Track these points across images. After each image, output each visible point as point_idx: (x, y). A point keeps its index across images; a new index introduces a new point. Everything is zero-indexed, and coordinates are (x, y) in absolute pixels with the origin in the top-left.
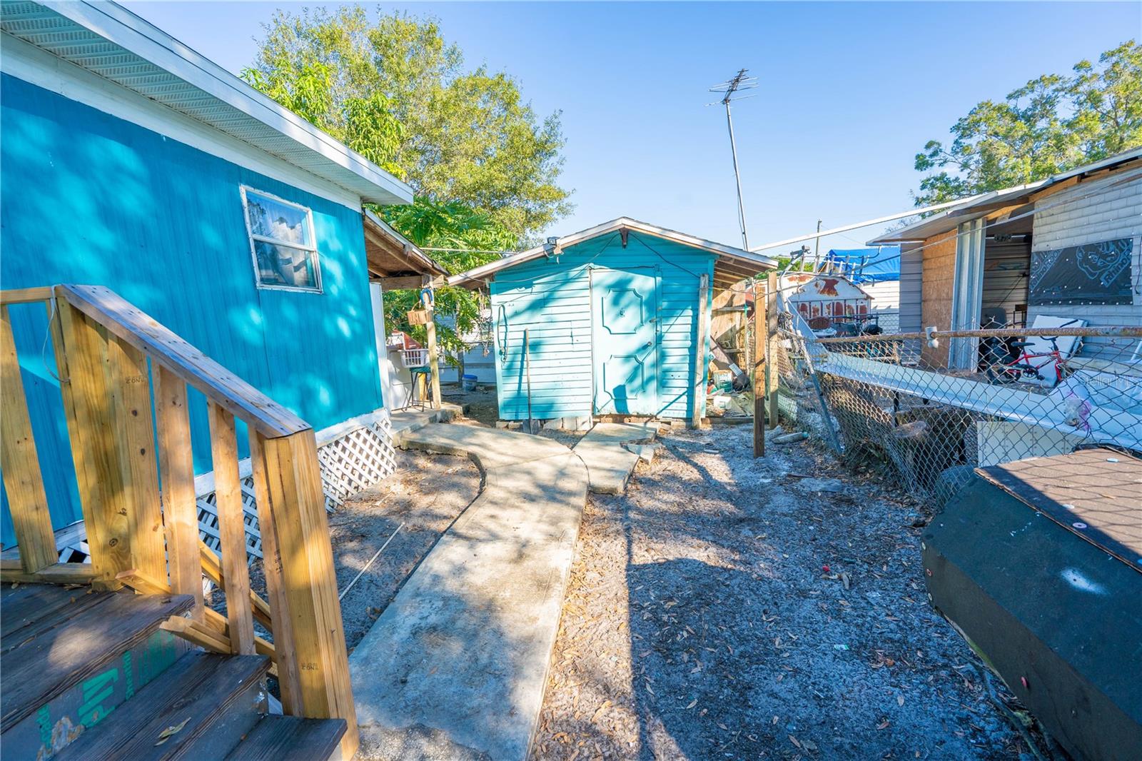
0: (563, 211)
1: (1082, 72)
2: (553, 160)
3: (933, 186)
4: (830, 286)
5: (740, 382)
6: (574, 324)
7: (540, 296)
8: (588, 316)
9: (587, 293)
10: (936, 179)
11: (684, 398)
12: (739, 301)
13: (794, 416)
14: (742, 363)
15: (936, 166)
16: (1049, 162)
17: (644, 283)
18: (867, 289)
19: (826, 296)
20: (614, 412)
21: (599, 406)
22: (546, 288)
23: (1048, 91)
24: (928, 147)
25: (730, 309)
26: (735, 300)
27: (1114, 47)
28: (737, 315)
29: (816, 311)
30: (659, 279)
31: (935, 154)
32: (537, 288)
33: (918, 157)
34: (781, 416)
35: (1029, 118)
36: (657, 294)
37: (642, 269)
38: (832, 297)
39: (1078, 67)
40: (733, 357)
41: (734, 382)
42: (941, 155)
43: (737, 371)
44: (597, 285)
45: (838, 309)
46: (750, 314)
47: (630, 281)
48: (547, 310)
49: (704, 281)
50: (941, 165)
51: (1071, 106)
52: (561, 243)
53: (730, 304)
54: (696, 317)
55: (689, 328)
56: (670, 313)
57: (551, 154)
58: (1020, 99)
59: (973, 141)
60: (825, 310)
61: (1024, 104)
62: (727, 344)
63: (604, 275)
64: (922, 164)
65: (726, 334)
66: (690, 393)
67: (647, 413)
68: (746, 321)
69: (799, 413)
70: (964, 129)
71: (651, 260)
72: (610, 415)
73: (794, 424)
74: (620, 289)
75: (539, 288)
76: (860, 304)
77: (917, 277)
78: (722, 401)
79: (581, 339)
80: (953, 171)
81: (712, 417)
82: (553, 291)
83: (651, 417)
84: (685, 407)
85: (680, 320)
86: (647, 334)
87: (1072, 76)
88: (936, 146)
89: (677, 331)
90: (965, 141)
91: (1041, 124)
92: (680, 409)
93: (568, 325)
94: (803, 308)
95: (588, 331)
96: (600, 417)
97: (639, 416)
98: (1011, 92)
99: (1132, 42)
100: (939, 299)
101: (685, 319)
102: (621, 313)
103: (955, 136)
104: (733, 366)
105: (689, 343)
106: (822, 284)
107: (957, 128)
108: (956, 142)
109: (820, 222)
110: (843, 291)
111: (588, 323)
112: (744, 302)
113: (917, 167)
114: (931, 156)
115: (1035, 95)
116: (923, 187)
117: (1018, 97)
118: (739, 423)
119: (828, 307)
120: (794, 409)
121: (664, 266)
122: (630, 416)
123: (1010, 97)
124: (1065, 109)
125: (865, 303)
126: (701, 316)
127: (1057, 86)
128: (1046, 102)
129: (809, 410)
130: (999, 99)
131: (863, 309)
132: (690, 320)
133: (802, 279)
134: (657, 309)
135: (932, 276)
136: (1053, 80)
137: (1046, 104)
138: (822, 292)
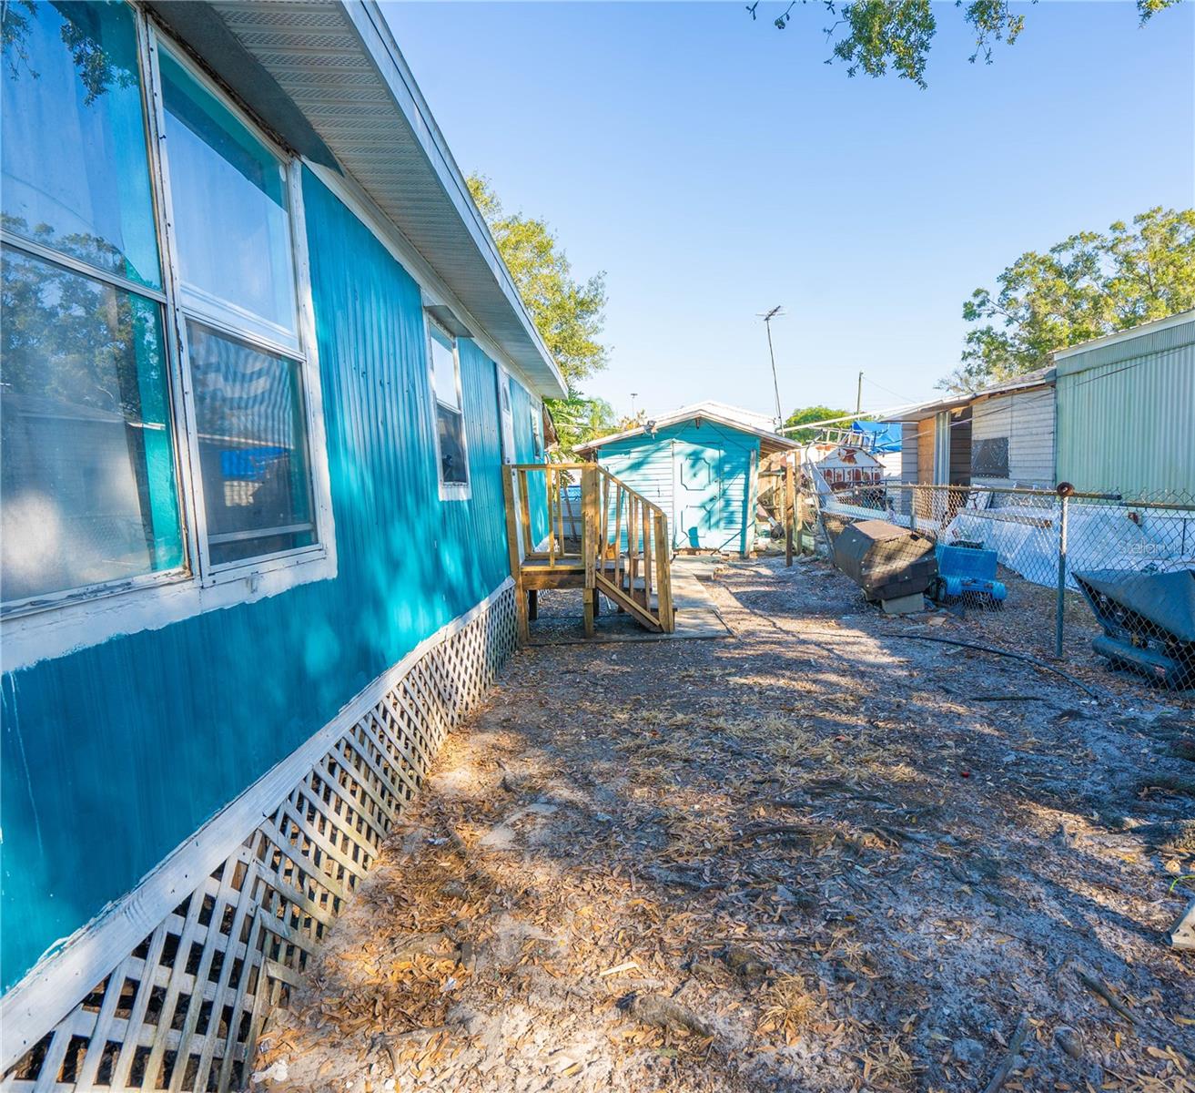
0: (597, 365)
1: (1117, 234)
2: (594, 318)
3: (979, 340)
4: (850, 457)
5: (776, 531)
6: (660, 482)
7: (636, 461)
8: (671, 476)
9: (671, 459)
10: (982, 333)
11: (739, 537)
12: (775, 467)
13: (812, 548)
14: (778, 517)
15: (984, 316)
16: (1085, 326)
17: (711, 454)
18: (880, 458)
19: (847, 464)
20: (689, 546)
21: (677, 542)
22: (642, 455)
23: (1089, 248)
24: (976, 294)
25: (768, 473)
26: (773, 465)
27: (1145, 212)
28: (774, 478)
29: (839, 476)
30: (722, 452)
31: (982, 303)
32: (633, 455)
33: (965, 305)
34: (805, 550)
35: (1070, 274)
36: (722, 461)
37: (709, 444)
38: (852, 465)
39: (1114, 228)
40: (771, 512)
41: (772, 531)
42: (989, 305)
43: (775, 523)
44: (678, 454)
45: (857, 475)
46: (784, 477)
47: (702, 451)
48: (641, 471)
49: (753, 455)
50: (989, 315)
51: (1113, 264)
52: (658, 425)
53: (768, 469)
54: (747, 479)
55: (742, 487)
56: (731, 475)
57: (592, 313)
58: (1063, 253)
59: (1020, 295)
60: (847, 476)
61: (1066, 259)
62: (766, 501)
63: (684, 447)
64: (970, 313)
65: (765, 494)
66: (743, 532)
67: (713, 547)
68: (781, 483)
69: (815, 545)
70: (1010, 280)
71: (718, 438)
72: (686, 549)
73: (813, 553)
74: (696, 458)
75: (635, 455)
76: (874, 472)
77: (914, 451)
78: (764, 542)
79: (666, 494)
80: (998, 324)
81: (757, 551)
82: (647, 457)
83: (715, 550)
84: (739, 543)
85: (737, 481)
86: (714, 489)
87: (1110, 236)
88: (984, 294)
89: (735, 488)
90: (1012, 294)
91: (1083, 283)
92: (735, 545)
93: (656, 483)
94: (828, 474)
95: (671, 487)
96: (678, 550)
97: (706, 550)
98: (1054, 245)
99: (1159, 209)
100: (928, 470)
101: (739, 480)
102: (695, 475)
103: (1002, 286)
104: (771, 519)
105: (743, 498)
106: (844, 453)
107: (1003, 277)
108: (1003, 293)
109: (861, 374)
110: (861, 461)
111: (671, 482)
112: (779, 468)
113: (965, 317)
114: (979, 306)
115: (1076, 251)
116: (970, 340)
117: (1060, 251)
118: (776, 555)
119: (849, 473)
120: (813, 543)
121: (725, 442)
122: (700, 549)
123: (1053, 250)
124: (1108, 266)
125: (879, 471)
126: (751, 479)
127: (1096, 243)
128: (1087, 259)
129: (822, 543)
130: (1042, 252)
131: (877, 476)
132: (743, 481)
133: (827, 448)
134: (721, 472)
135: (923, 450)
136: (1093, 237)
137: (1088, 262)
138: (844, 460)
